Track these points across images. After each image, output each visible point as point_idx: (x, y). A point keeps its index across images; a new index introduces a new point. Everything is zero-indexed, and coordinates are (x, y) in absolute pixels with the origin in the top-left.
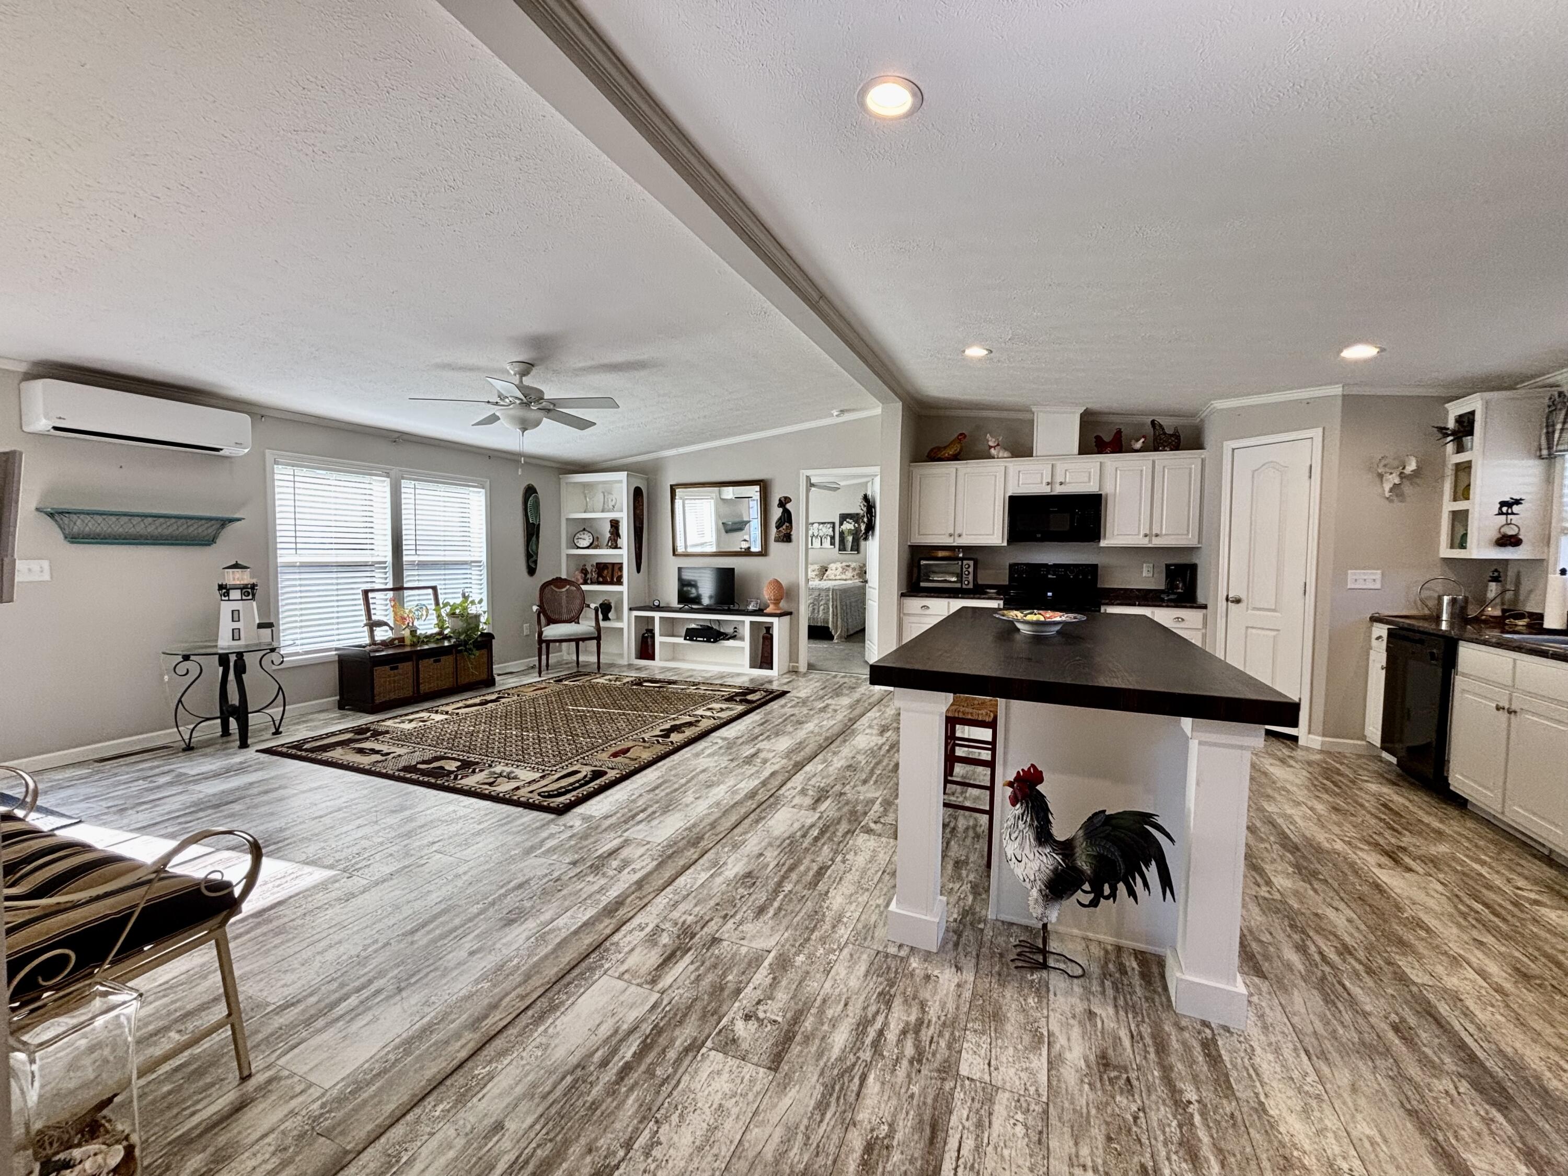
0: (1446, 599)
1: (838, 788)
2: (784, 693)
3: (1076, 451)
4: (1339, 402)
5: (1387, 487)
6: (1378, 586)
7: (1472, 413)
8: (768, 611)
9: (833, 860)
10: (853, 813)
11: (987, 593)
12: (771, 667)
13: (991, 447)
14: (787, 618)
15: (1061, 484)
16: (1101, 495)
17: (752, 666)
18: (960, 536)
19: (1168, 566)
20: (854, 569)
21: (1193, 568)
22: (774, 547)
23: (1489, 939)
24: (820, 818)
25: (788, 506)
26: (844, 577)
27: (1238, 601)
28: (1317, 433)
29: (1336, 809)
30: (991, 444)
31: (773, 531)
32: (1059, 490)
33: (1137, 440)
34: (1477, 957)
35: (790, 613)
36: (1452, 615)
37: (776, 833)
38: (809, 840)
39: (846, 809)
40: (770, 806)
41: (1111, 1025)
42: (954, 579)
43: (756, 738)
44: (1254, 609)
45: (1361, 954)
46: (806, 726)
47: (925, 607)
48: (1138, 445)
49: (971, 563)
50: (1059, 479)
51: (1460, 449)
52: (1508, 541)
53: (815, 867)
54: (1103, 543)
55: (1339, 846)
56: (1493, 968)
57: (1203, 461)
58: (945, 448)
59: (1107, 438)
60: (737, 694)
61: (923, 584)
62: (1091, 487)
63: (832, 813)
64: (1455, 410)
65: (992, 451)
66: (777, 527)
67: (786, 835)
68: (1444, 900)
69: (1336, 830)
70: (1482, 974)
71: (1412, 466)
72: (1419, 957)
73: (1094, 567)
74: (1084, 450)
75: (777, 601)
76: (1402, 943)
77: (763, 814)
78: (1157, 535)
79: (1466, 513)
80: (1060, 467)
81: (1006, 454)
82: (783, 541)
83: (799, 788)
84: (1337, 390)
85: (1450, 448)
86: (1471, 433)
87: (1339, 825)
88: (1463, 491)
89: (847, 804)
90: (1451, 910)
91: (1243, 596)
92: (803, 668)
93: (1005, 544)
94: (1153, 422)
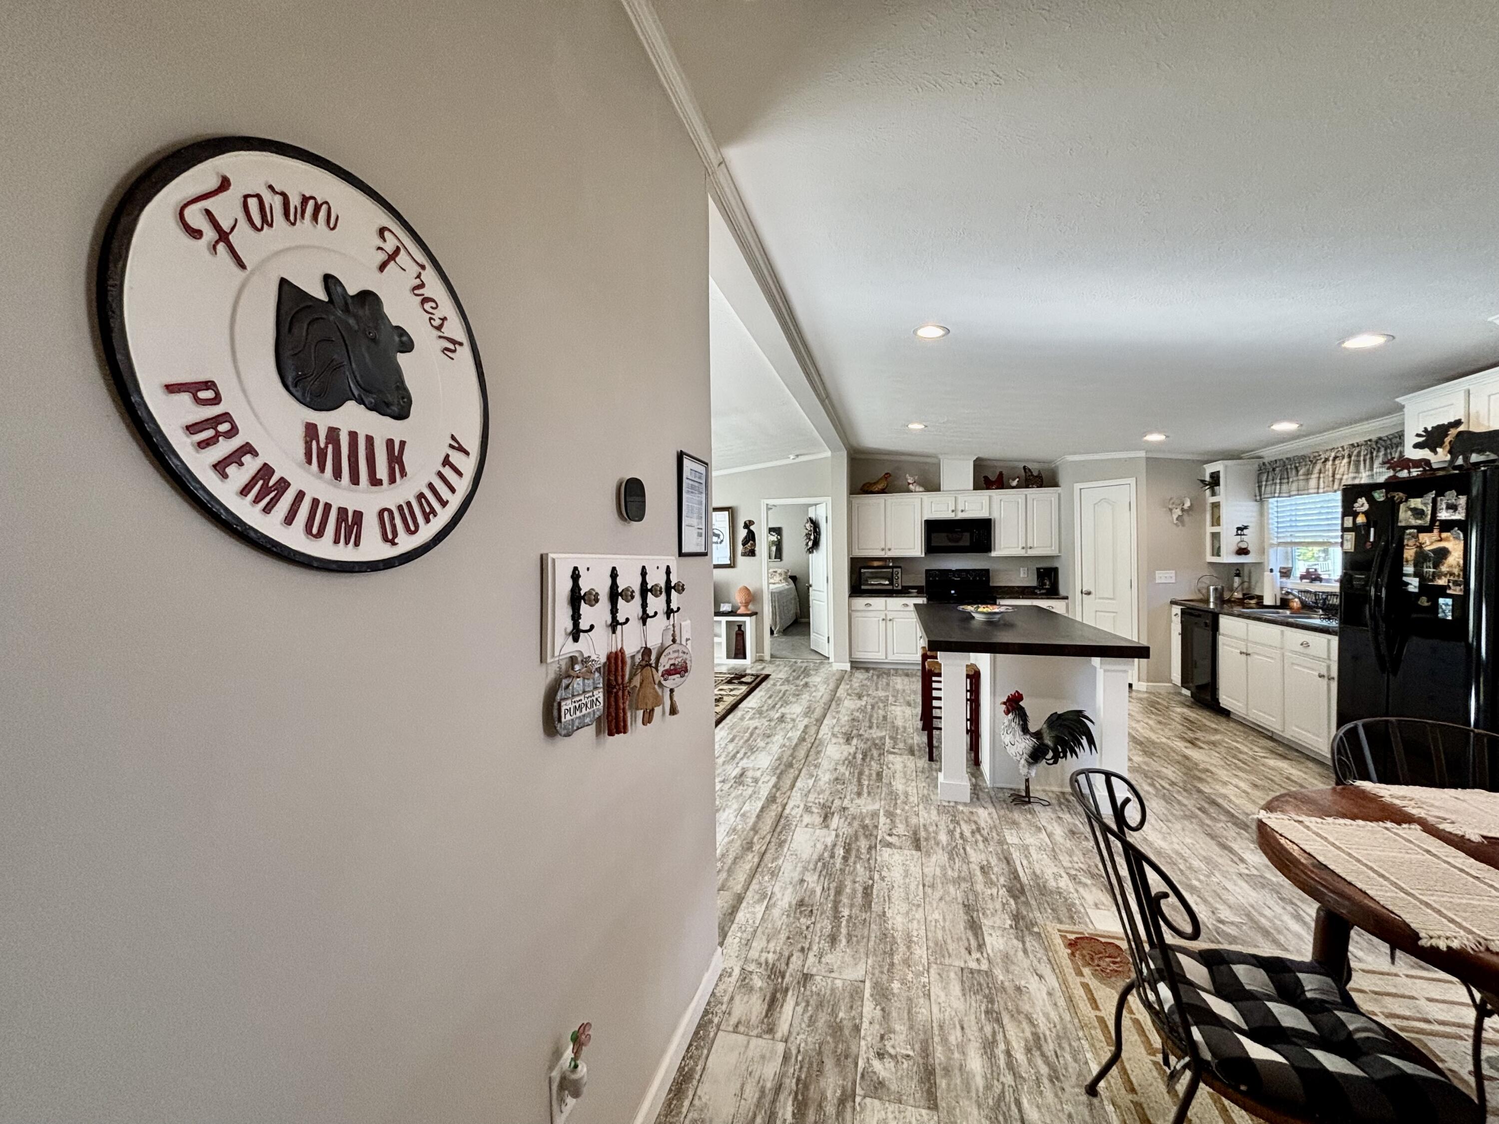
0: (1212, 588)
1: (855, 732)
2: (767, 677)
3: (972, 488)
4: (1143, 464)
5: (1175, 517)
6: (1173, 581)
7: (1219, 472)
8: (739, 612)
9: (882, 769)
10: (875, 744)
11: (909, 593)
12: (745, 657)
13: (909, 484)
14: (754, 617)
15: (962, 511)
16: (990, 520)
17: (728, 657)
18: (890, 550)
19: (1038, 569)
20: (780, 574)
21: (1055, 570)
22: (741, 560)
23: (1240, 774)
24: (856, 748)
25: (752, 528)
27: (1089, 593)
28: (1132, 481)
29: (1160, 722)
30: (910, 481)
31: (740, 548)
32: (960, 516)
33: (1014, 480)
34: (1235, 781)
35: (756, 614)
36: (1216, 598)
37: (836, 758)
38: (858, 760)
39: (869, 743)
40: (818, 745)
41: (1070, 820)
42: (887, 582)
43: (774, 706)
44: (1100, 598)
45: (1181, 784)
46: (804, 696)
47: (868, 605)
48: (1015, 483)
49: (899, 570)
50: (960, 508)
51: (1214, 494)
52: (1243, 552)
53: (874, 772)
54: (993, 554)
55: (1164, 740)
56: (1242, 785)
57: (1059, 495)
58: (875, 483)
59: (993, 478)
60: (732, 678)
61: (863, 587)
62: (982, 514)
63: (862, 746)
64: (1210, 469)
65: (911, 486)
66: (744, 544)
67: (843, 758)
68: (1219, 760)
69: (1162, 733)
70: (1236, 786)
71: (1187, 504)
72: (1208, 783)
73: (987, 571)
74: (976, 487)
75: (746, 605)
76: (1200, 780)
77: (819, 749)
78: (1031, 548)
79: (1219, 533)
80: (961, 499)
81: (921, 489)
82: (748, 555)
83: (830, 734)
84: (1142, 454)
85: (1208, 492)
86: (1218, 484)
87: (1163, 730)
88: (1216, 521)
89: (867, 740)
90: (1223, 764)
91: (1092, 590)
92: (767, 657)
93: (923, 555)
94: (1024, 467)
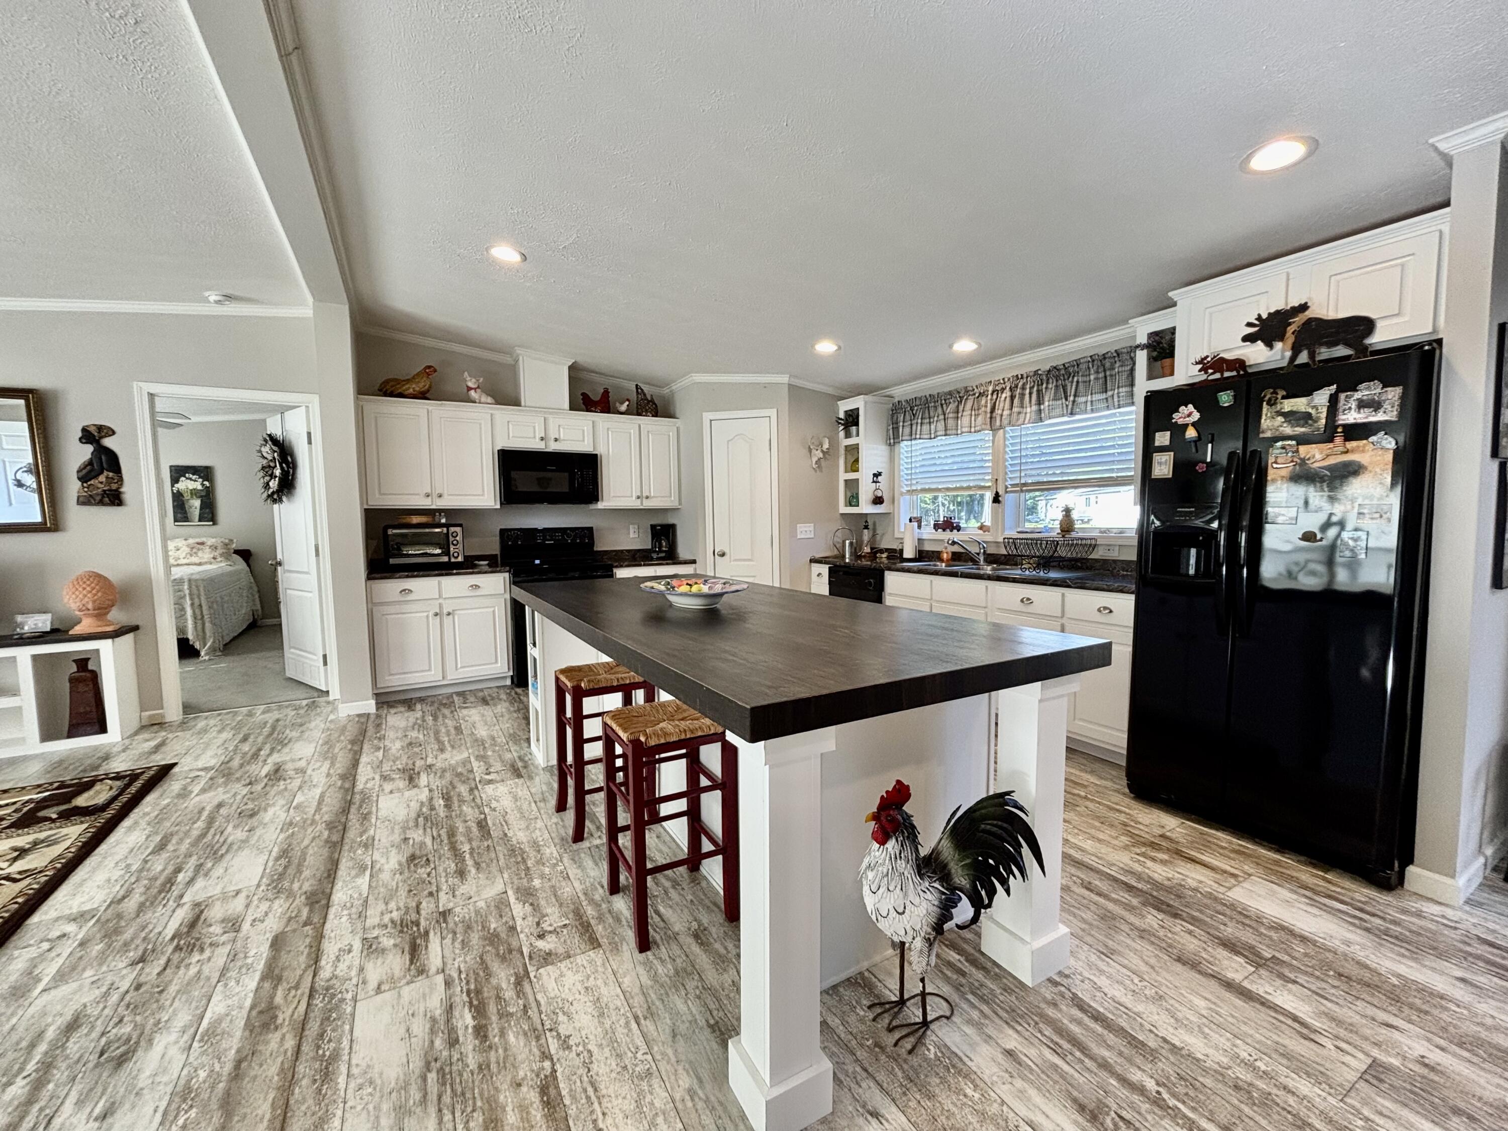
0: (847, 542)
1: (427, 906)
2: (165, 771)
3: (566, 405)
4: (786, 390)
5: (815, 459)
6: (812, 536)
7: (858, 409)
8: (77, 630)
9: (546, 1055)
10: (492, 938)
11: (475, 566)
12: (103, 729)
13: (469, 389)
14: (129, 638)
15: (556, 440)
16: (596, 455)
17: (47, 735)
18: (440, 496)
19: (653, 527)
21: (672, 527)
22: (78, 514)
24: (448, 984)
25: (108, 442)
26: (194, 559)
27: (723, 555)
28: (773, 413)
30: (470, 384)
31: (71, 486)
32: (553, 447)
33: (622, 403)
35: (135, 629)
36: (851, 555)
37: (392, 1074)
38: (468, 1043)
39: (475, 938)
40: (326, 1020)
42: (438, 551)
43: (170, 882)
44: (736, 560)
46: (267, 816)
47: (405, 591)
48: (623, 408)
49: (458, 529)
50: (553, 435)
51: (848, 435)
52: (878, 501)
53: (533, 1096)
54: (600, 505)
57: (678, 429)
58: (408, 381)
59: (596, 397)
60: (43, 804)
61: (392, 561)
62: (583, 446)
63: (462, 961)
64: (844, 407)
65: (472, 393)
66: (83, 479)
67: (417, 1064)
71: (826, 446)
73: (590, 529)
74: (573, 407)
75: (101, 612)
77: (328, 1049)
78: (647, 497)
79: (857, 481)
80: (553, 423)
81: (490, 400)
82: (100, 504)
83: (357, 945)
84: (785, 379)
85: (842, 434)
86: (857, 424)
88: (854, 465)
89: (468, 928)
91: (727, 551)
92: (173, 711)
93: (498, 506)
94: (637, 385)
